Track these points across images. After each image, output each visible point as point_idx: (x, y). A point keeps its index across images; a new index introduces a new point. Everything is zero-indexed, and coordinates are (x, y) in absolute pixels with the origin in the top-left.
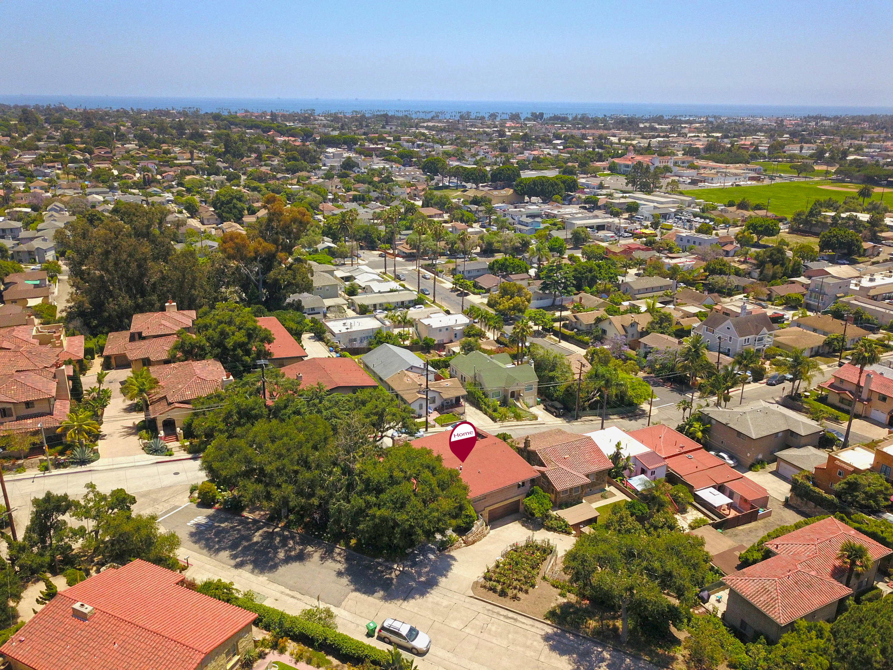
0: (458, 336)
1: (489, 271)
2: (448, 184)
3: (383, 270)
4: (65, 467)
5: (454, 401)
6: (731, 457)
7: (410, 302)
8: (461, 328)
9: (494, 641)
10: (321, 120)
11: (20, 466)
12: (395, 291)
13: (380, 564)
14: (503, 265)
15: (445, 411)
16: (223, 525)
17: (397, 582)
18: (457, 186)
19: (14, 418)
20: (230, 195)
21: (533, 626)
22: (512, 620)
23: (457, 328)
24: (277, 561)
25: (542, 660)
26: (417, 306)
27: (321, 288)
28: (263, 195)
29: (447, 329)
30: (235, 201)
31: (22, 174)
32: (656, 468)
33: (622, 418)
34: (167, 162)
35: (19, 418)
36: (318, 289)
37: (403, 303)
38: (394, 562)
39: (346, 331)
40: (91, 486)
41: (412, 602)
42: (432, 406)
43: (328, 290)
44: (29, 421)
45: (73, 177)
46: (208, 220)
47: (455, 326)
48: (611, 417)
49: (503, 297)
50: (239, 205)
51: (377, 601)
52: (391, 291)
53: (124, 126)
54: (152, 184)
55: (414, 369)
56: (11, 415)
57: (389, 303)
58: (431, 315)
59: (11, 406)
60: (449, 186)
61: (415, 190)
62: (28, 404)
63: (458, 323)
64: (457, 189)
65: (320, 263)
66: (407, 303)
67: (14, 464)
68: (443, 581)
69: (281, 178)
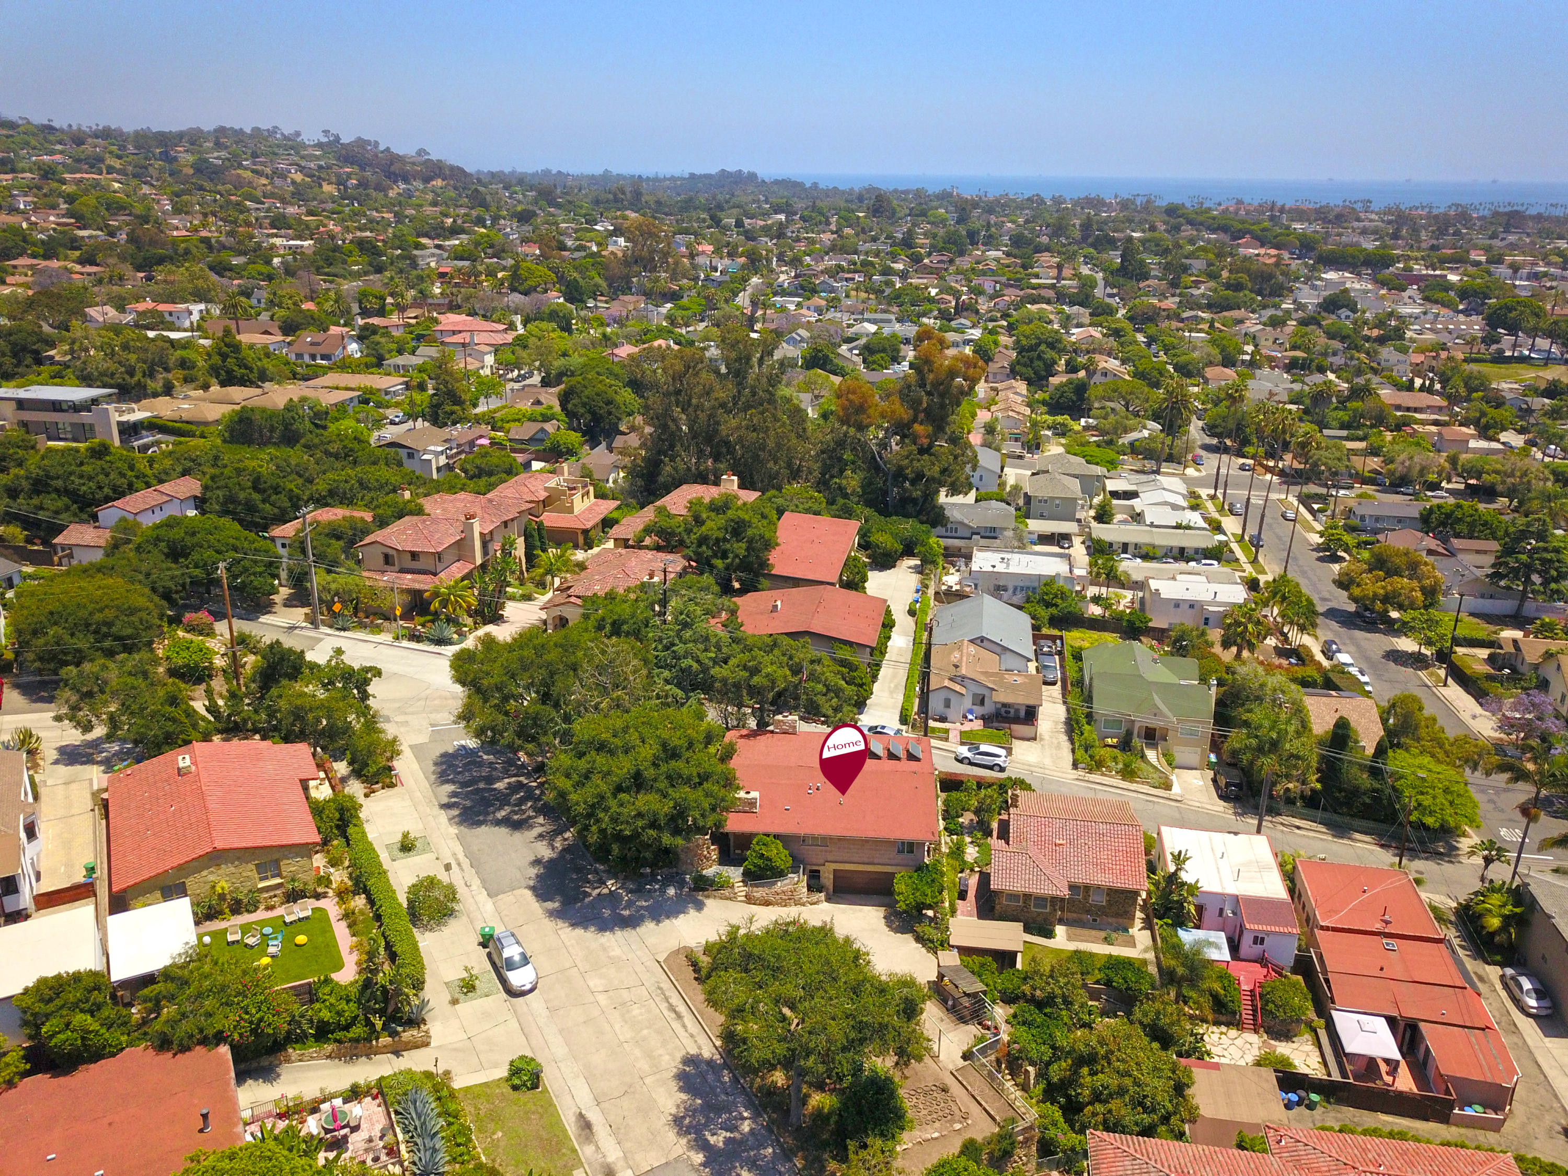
0: (1210, 622)
1: (1420, 526)
2: (1527, 353)
3: (1212, 492)
4: (418, 642)
5: (1022, 714)
6: (1540, 994)
7: (1197, 551)
8: (1221, 609)
9: (617, 1027)
10: (1371, 221)
11: (378, 626)
12: (1188, 527)
13: (596, 872)
14: (1448, 516)
15: (995, 724)
16: (485, 757)
17: (590, 902)
18: (1548, 359)
19: (397, 568)
20: (1038, 338)
21: (692, 1036)
22: (673, 1015)
23: (1211, 609)
24: (490, 817)
25: (647, 1081)
26: (1204, 561)
27: (1046, 501)
28: (1122, 344)
29: (1192, 606)
30: (1043, 347)
31: (802, 288)
32: (1268, 933)
33: (1382, 846)
34: (1019, 280)
35: (403, 571)
36: (1040, 501)
37: (1182, 550)
38: (615, 876)
39: (991, 569)
40: (339, 652)
41: (579, 932)
42: (979, 710)
43: (1057, 506)
44: (409, 576)
45: (866, 295)
46: (995, 374)
47: (1210, 603)
48: (1357, 836)
49: (1370, 571)
50: (1050, 354)
51: (540, 911)
52: (1179, 527)
53: (1013, 222)
54: (965, 313)
55: (985, 643)
56: (394, 565)
57: (1154, 547)
58: (1179, 577)
59: (394, 553)
60: (1529, 357)
61: (1434, 358)
62: (414, 555)
63: (1217, 599)
64: (1546, 364)
65: (1088, 462)
66: (1192, 552)
67: (372, 622)
68: (649, 927)
69: (1187, 318)
